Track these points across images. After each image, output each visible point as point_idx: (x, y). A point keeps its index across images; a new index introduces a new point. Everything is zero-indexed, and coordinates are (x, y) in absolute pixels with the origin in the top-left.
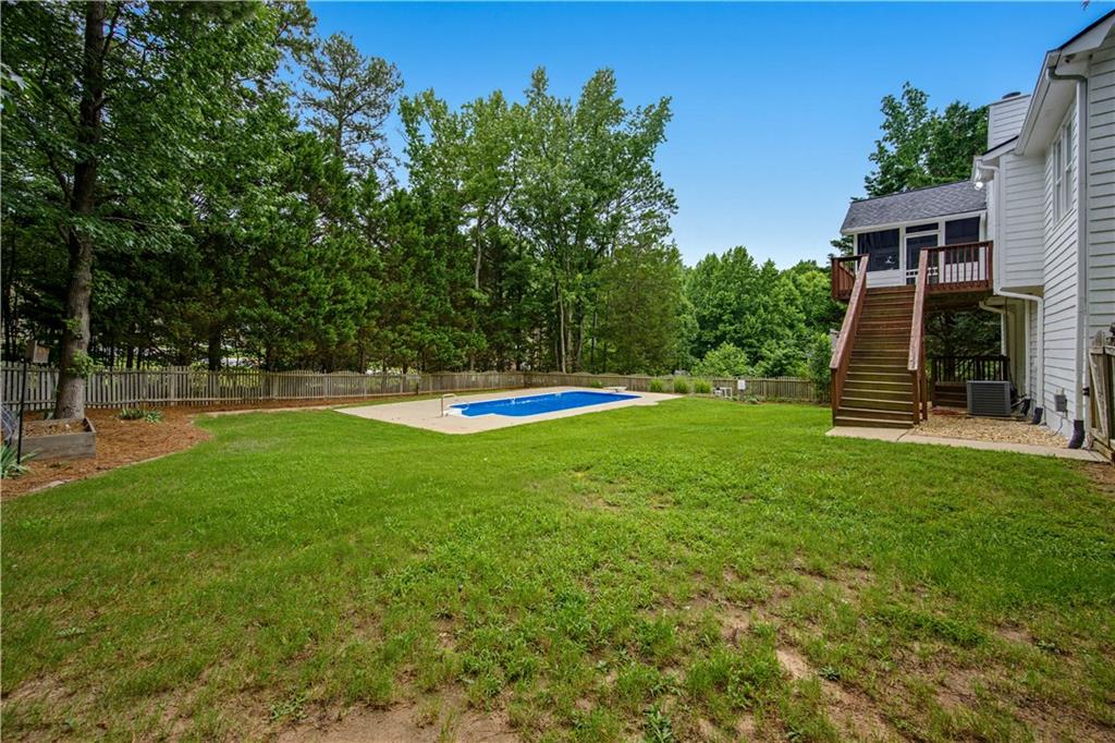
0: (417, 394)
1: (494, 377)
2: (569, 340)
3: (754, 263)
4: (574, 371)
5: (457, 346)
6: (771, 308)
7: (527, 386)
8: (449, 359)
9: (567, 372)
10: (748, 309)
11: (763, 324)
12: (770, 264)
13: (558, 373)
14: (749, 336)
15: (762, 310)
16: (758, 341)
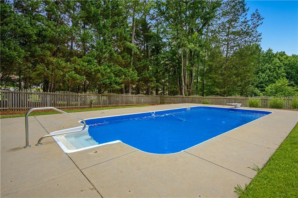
0: (91, 107)
1: (142, 97)
2: (186, 77)
3: (262, 50)
4: (189, 95)
5: (116, 76)
6: (273, 70)
7: (162, 103)
8: (111, 84)
9: (185, 95)
10: (261, 70)
11: (268, 77)
12: (270, 50)
13: (179, 96)
14: (261, 83)
15: (268, 71)
16: (266, 85)
